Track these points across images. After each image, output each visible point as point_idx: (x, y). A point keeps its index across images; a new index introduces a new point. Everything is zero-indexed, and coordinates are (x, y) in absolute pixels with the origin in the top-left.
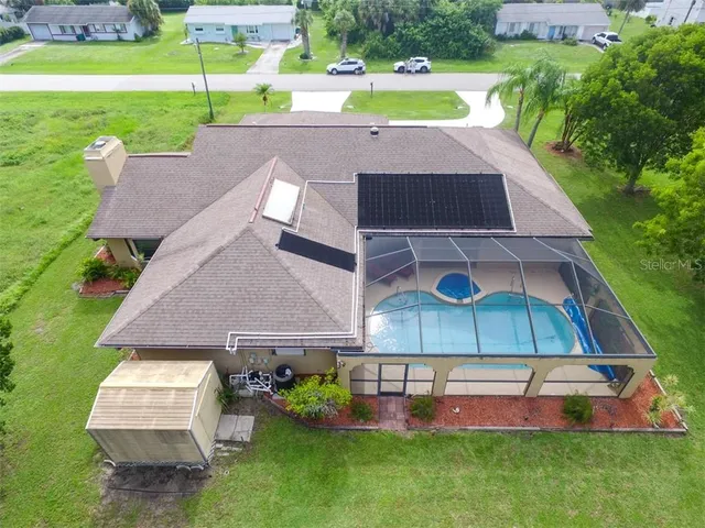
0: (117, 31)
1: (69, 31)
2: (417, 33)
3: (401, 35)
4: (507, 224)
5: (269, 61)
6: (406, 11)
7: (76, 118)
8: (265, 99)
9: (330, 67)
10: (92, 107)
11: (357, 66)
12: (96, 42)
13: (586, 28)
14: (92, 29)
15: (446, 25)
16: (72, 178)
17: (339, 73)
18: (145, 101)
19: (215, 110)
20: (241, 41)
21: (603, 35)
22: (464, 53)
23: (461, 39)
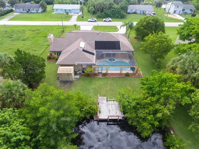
0: (37, 10)
1: (25, 10)
2: (108, 12)
3: (105, 13)
4: (120, 49)
5: (74, 18)
6: (106, 7)
7: (34, 31)
8: (75, 27)
9: (89, 20)
10: (36, 28)
11: (95, 20)
12: (31, 13)
13: (149, 11)
14: (30, 10)
15: (115, 10)
16: (38, 43)
17: (91, 21)
18: (48, 27)
19: (64, 29)
20: (67, 13)
21: (152, 13)
22: (119, 17)
23: (119, 14)
